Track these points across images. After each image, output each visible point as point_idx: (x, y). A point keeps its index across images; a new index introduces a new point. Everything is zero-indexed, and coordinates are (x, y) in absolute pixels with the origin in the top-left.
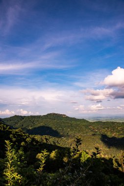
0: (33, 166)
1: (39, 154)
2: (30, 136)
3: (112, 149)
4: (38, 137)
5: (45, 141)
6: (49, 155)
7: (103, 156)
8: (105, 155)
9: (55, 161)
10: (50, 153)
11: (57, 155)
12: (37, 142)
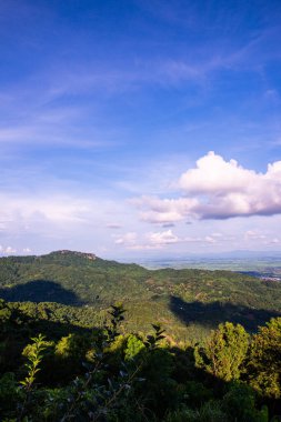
0: (12, 374)
1: (29, 347)
2: (9, 304)
3: (192, 327)
4: (27, 307)
5: (44, 316)
6: (53, 348)
7: (173, 344)
8: (178, 340)
9: (66, 360)
10: (57, 343)
11: (72, 346)
12: (25, 318)
